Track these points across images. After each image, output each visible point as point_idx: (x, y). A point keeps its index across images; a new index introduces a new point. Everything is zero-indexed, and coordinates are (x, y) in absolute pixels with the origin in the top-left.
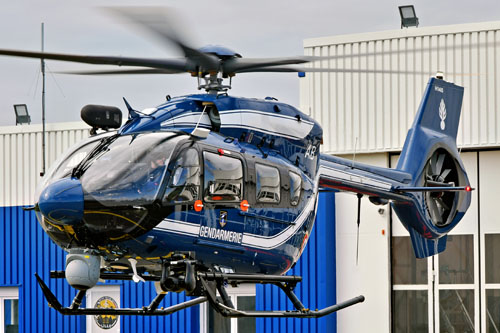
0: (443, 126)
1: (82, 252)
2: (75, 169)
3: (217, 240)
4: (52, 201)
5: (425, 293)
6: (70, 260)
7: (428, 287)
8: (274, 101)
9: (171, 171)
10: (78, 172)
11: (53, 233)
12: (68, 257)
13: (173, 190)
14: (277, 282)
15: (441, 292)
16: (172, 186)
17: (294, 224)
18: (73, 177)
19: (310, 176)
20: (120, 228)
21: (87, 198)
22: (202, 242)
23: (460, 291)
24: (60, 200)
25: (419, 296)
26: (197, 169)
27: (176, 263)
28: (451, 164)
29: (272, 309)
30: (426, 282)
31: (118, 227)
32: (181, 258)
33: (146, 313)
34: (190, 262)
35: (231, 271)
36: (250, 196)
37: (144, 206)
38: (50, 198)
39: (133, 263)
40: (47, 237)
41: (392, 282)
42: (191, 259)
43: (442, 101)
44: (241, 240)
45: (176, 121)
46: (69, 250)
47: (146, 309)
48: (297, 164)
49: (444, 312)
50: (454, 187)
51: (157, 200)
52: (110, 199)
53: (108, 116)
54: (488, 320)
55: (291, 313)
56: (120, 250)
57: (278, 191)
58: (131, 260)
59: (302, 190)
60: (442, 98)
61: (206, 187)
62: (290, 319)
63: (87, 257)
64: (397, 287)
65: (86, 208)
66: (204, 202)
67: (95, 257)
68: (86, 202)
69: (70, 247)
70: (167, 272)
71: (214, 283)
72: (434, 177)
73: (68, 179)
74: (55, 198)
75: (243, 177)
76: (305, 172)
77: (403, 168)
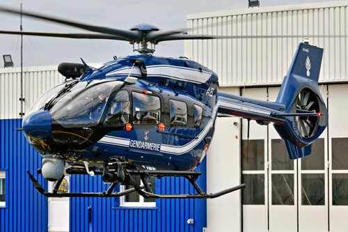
0: (308, 74)
1: (51, 157)
2: (47, 104)
3: (142, 149)
4: (31, 124)
5: (262, 176)
6: (45, 162)
7: (264, 172)
8: (185, 59)
9: (109, 105)
10: (49, 106)
11: (35, 145)
12: (43, 160)
13: (111, 117)
14: (186, 176)
15: (273, 175)
16: (110, 115)
17: (197, 138)
18: (45, 109)
19: (210, 107)
20: (76, 141)
21: (53, 123)
22: (131, 150)
23: (284, 174)
24: (36, 124)
25: (259, 178)
26: (128, 103)
27: (111, 164)
28: (314, 98)
29: (180, 193)
30: (263, 169)
31: (74, 141)
32: (115, 161)
33: (105, 195)
34: (120, 163)
35: (154, 169)
36: (165, 120)
37: (91, 128)
38: (30, 123)
39: (86, 164)
40: (31, 147)
41: (242, 169)
42: (122, 161)
43: (308, 58)
44: (159, 149)
45: (116, 73)
46: (44, 156)
47: (104, 193)
48: (200, 99)
49: (275, 188)
50: (315, 113)
51: (100, 124)
52: (70, 123)
53: (76, 70)
54: (303, 194)
55: (193, 195)
56: (77, 156)
57: (186, 117)
58: (84, 162)
59: (203, 116)
60: (308, 56)
61: (134, 114)
62: (192, 200)
63: (55, 160)
64: (245, 172)
65: (53, 129)
66: (132, 125)
67: (60, 160)
68: (53, 125)
69: (44, 154)
70: (107, 170)
71: (139, 176)
72: (302, 107)
73: (43, 110)
74: (33, 122)
75: (161, 108)
76: (206, 105)
77: (280, 101)
